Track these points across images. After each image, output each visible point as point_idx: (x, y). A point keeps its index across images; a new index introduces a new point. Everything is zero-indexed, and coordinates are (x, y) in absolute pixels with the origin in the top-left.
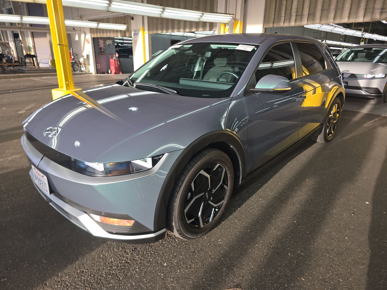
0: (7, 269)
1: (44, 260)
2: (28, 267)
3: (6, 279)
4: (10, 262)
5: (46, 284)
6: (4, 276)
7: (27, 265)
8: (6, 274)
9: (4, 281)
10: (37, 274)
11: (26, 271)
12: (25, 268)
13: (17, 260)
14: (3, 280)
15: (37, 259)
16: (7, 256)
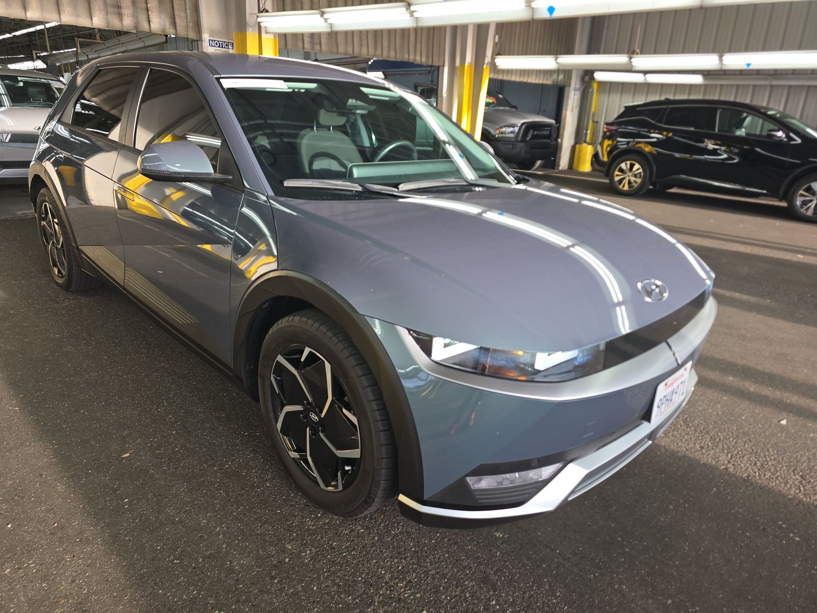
0: (764, 530)
1: (713, 492)
2: (740, 505)
3: (780, 523)
4: (749, 533)
5: (749, 476)
6: (777, 528)
7: (736, 508)
8: (773, 527)
9: (784, 524)
10: (742, 491)
11: (746, 504)
12: (744, 508)
13: (739, 525)
14: (784, 526)
15: (718, 501)
16: (743, 544)
